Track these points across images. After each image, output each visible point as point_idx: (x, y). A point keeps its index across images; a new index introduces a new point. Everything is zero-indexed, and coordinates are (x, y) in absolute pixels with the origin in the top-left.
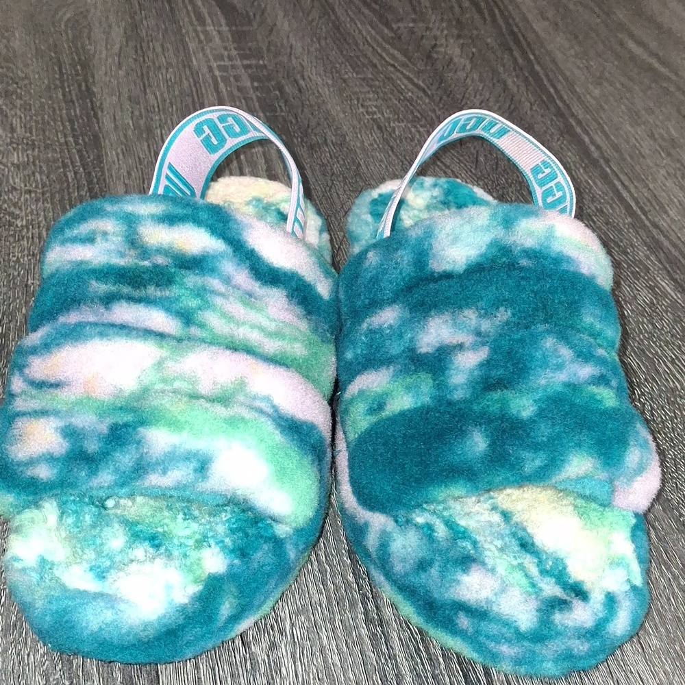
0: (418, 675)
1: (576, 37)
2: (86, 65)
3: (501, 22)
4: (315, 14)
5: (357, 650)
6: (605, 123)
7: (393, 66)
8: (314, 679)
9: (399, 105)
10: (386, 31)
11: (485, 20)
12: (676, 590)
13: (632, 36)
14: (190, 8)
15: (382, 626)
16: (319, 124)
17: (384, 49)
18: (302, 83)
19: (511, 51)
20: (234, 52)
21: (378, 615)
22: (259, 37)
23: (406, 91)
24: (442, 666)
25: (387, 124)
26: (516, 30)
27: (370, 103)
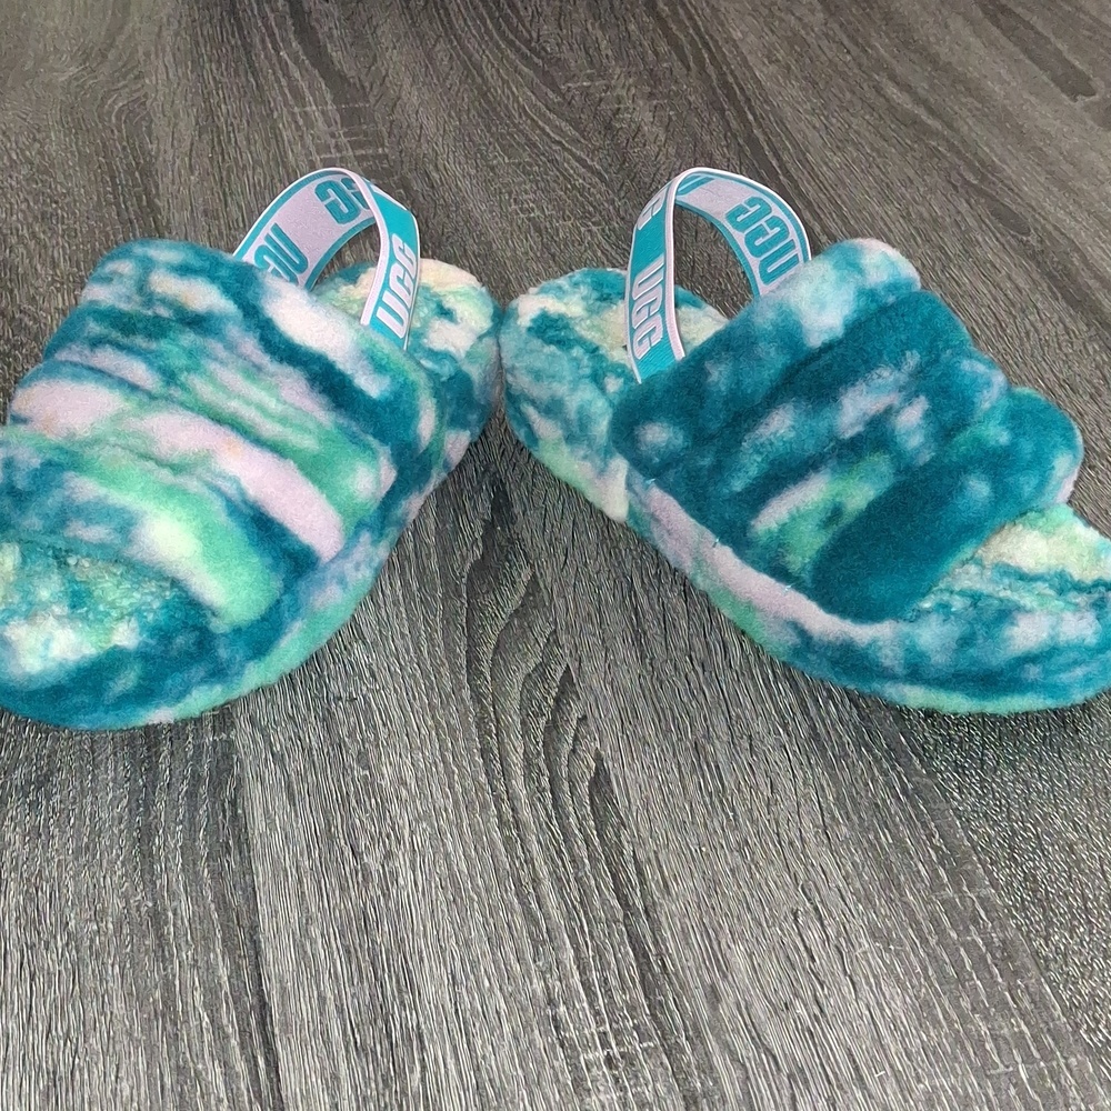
0: (560, 879)
1: (815, 84)
2: (147, 172)
3: (711, 70)
4: (454, 78)
5: (487, 855)
6: (844, 202)
7: (559, 143)
8: (436, 887)
9: (564, 197)
10: (551, 95)
11: (688, 68)
12: (877, 774)
13: (893, 78)
14: (284, 82)
15: (518, 828)
16: (457, 230)
17: (548, 121)
18: (435, 175)
19: (723, 111)
20: (344, 140)
21: (513, 817)
22: (377, 115)
23: (575, 177)
24: (588, 867)
25: (548, 225)
26: (731, 80)
27: (525, 197)
